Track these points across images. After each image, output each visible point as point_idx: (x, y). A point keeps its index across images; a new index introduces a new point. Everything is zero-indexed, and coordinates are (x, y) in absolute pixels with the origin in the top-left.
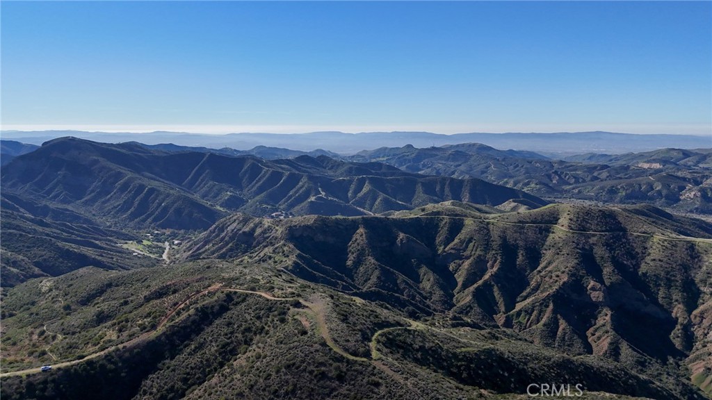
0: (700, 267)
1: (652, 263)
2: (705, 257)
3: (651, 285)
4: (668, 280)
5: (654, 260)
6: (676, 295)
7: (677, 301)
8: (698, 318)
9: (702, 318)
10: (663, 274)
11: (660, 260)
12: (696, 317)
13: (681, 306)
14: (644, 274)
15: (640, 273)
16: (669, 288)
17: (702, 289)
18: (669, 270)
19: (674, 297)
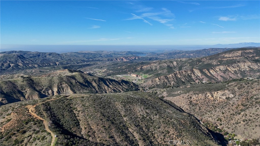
0: (18, 87)
1: (6, 89)
2: (16, 84)
3: (10, 95)
4: (14, 92)
5: (6, 88)
6: (19, 95)
7: (20, 96)
8: (28, 99)
9: (29, 98)
10: (11, 91)
11: (8, 88)
12: (27, 98)
13: (22, 97)
14: (7, 92)
15: (5, 92)
16: (15, 94)
17: (22, 91)
18: (12, 89)
19: (18, 96)
